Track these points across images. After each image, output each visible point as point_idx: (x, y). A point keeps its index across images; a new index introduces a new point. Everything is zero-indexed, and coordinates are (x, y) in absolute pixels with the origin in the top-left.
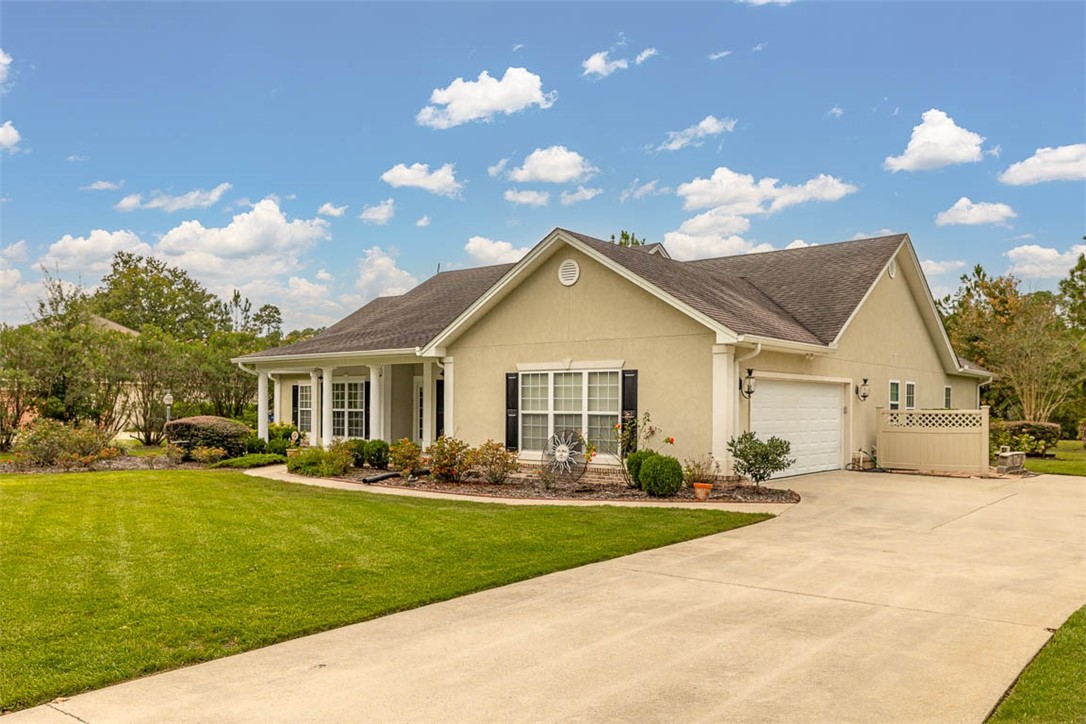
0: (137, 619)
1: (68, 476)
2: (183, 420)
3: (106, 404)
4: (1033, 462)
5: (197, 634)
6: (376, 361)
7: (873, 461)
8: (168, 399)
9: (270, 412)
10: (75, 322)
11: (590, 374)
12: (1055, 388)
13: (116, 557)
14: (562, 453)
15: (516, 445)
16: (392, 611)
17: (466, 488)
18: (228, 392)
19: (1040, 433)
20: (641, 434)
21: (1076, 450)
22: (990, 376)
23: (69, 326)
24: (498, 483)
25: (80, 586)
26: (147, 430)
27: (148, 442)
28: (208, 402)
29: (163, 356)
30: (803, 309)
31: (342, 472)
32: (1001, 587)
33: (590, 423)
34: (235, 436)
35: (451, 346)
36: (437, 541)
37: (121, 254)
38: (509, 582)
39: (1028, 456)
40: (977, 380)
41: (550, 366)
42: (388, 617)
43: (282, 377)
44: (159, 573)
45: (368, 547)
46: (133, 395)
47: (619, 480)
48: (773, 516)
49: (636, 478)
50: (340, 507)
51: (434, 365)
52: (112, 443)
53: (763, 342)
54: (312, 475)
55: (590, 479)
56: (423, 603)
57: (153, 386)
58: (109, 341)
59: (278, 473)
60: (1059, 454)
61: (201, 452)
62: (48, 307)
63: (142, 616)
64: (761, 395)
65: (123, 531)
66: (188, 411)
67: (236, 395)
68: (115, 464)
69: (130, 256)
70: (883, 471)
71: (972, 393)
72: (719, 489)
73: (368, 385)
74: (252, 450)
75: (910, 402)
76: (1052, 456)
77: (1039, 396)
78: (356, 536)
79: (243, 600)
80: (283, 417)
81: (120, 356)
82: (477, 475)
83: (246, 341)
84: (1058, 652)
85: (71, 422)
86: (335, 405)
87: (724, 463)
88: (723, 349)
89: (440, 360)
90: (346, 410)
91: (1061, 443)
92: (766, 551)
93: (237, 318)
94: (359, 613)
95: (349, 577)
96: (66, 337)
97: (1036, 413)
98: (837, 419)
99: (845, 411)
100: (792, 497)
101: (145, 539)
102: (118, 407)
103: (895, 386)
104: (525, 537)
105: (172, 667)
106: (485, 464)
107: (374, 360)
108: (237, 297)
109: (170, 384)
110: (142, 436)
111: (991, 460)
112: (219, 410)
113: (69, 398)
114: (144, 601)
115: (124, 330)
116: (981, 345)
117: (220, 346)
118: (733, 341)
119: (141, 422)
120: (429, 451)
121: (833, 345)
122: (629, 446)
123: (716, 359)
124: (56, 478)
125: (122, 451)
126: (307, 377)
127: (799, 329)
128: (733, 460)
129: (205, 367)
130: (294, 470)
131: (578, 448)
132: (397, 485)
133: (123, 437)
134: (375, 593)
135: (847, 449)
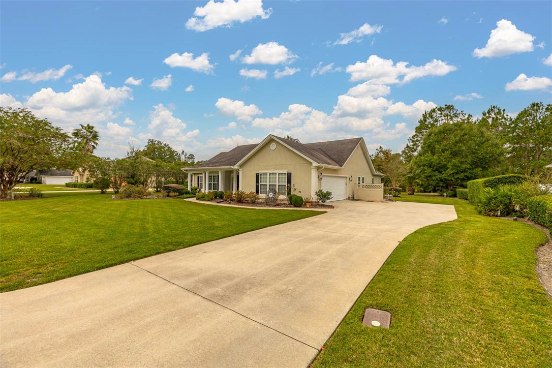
0: (154, 239)
1: (135, 200)
2: (167, 185)
3: (146, 181)
4: (395, 198)
5: (171, 243)
6: (221, 169)
7: (353, 197)
8: (163, 179)
9: (191, 183)
10: (137, 158)
11: (279, 174)
12: (400, 178)
13: (148, 223)
14: (271, 195)
15: (258, 193)
16: (225, 237)
17: (245, 204)
18: (180, 177)
19: (396, 190)
20: (292, 190)
21: (406, 195)
22: (384, 175)
23: (136, 159)
24: (253, 203)
25: (138, 230)
26: (157, 188)
27: (157, 191)
28: (174, 180)
29: (162, 168)
30: (335, 157)
31: (211, 200)
32: (386, 231)
33: (278, 187)
34: (182, 190)
35: (241, 166)
36: (237, 218)
37: (150, 140)
38: (257, 229)
39: (394, 196)
40: (380, 176)
41: (268, 172)
42: (224, 239)
43: (195, 174)
44: (160, 227)
45: (218, 220)
46: (153, 178)
47: (287, 202)
48: (327, 212)
49: (291, 202)
50: (211, 209)
51: (236, 171)
52: (147, 191)
53: (325, 166)
54: (203, 200)
55: (278, 202)
56: (233, 235)
57: (159, 176)
58: (147, 163)
59: (194, 200)
60: (401, 196)
61: (172, 194)
62: (130, 154)
63: (156, 238)
64: (324, 179)
65: (150, 215)
66: (169, 183)
67: (182, 178)
68: (148, 197)
69: (153, 140)
70: (356, 200)
71: (379, 180)
72: (313, 205)
73: (218, 176)
74: (186, 193)
75: (363, 182)
76: (399, 197)
77: (396, 181)
78: (215, 217)
79: (183, 234)
80: (195, 184)
81: (150, 167)
82: (248, 201)
83: (185, 164)
84: (401, 248)
85: (136, 185)
86: (209, 181)
87: (314, 198)
88: (314, 167)
89: (238, 169)
90: (212, 183)
91: (402, 193)
92: (326, 221)
93: (183, 158)
94: (216, 238)
95: (213, 228)
96: (134, 162)
97: (396, 185)
98: (344, 186)
99: (346, 184)
100: (332, 207)
101: (156, 218)
102: (149, 181)
103: (359, 178)
104: (261, 217)
105: (164, 252)
106: (250, 198)
107: (220, 169)
108: (183, 152)
109: (164, 175)
110: (156, 189)
111: (384, 198)
112: (177, 182)
113: (135, 179)
114: (156, 235)
115: (151, 160)
116: (381, 167)
117: (178, 165)
118: (317, 165)
119: (156, 185)
120: (235, 194)
121: (343, 167)
122: (289, 193)
123: (312, 170)
124: (132, 201)
125: (150, 193)
126: (202, 174)
127: (334, 162)
128: (317, 197)
129: (173, 171)
130: (198, 199)
131: (275, 194)
132: (226, 203)
133: (150, 190)
134: (220, 232)
135: (346, 194)
